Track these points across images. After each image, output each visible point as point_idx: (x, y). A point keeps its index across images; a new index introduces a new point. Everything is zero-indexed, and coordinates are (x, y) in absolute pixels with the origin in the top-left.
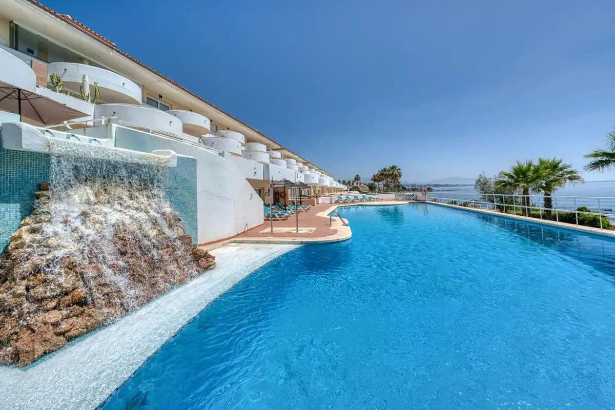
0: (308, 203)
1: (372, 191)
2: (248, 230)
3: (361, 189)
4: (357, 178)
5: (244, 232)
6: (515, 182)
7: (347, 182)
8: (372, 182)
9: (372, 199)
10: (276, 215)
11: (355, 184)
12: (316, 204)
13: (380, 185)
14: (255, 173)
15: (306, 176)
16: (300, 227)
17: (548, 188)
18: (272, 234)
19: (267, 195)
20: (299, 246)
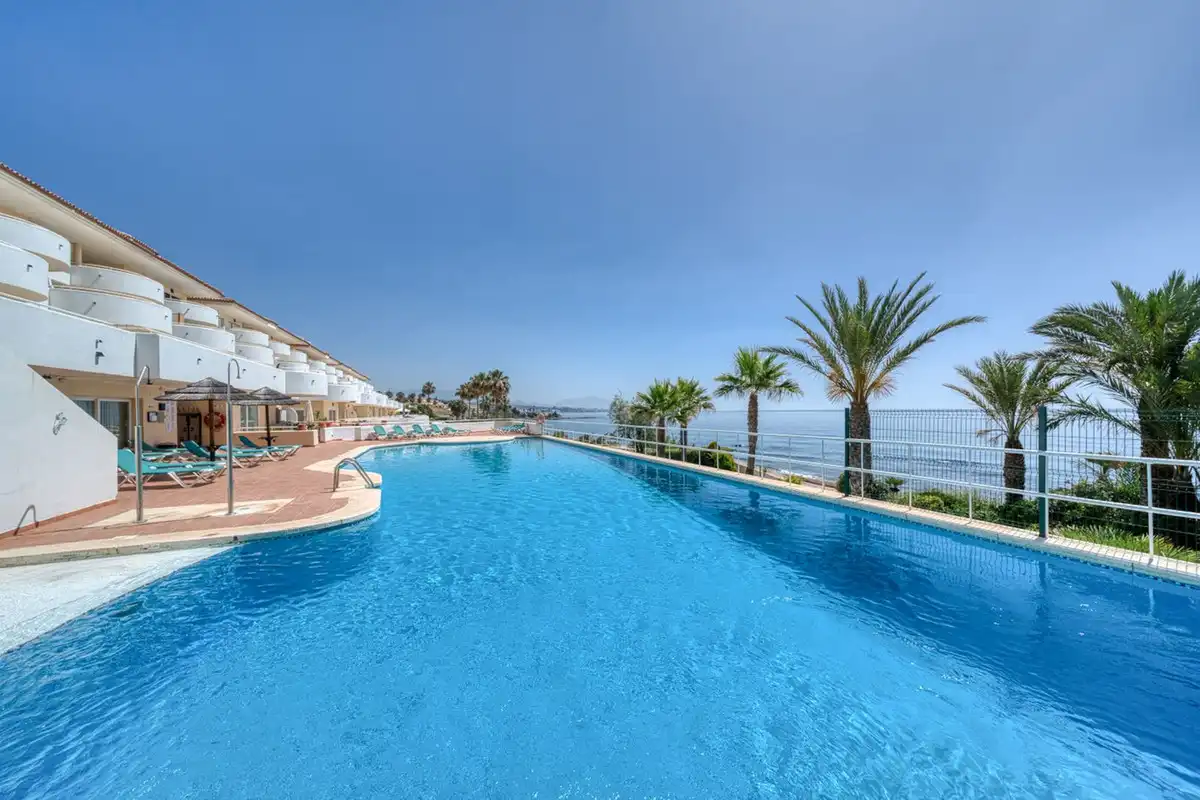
0: (289, 441)
1: (458, 416)
2: (37, 524)
3: (434, 410)
4: (428, 389)
5: (16, 533)
6: (652, 408)
7: (406, 396)
8: (458, 398)
9: (450, 432)
10: (171, 474)
11: (424, 401)
12: (316, 442)
13: (473, 404)
14: (99, 354)
15: (293, 378)
16: (237, 501)
17: (682, 419)
18: (140, 526)
19: (154, 418)
20: (226, 548)
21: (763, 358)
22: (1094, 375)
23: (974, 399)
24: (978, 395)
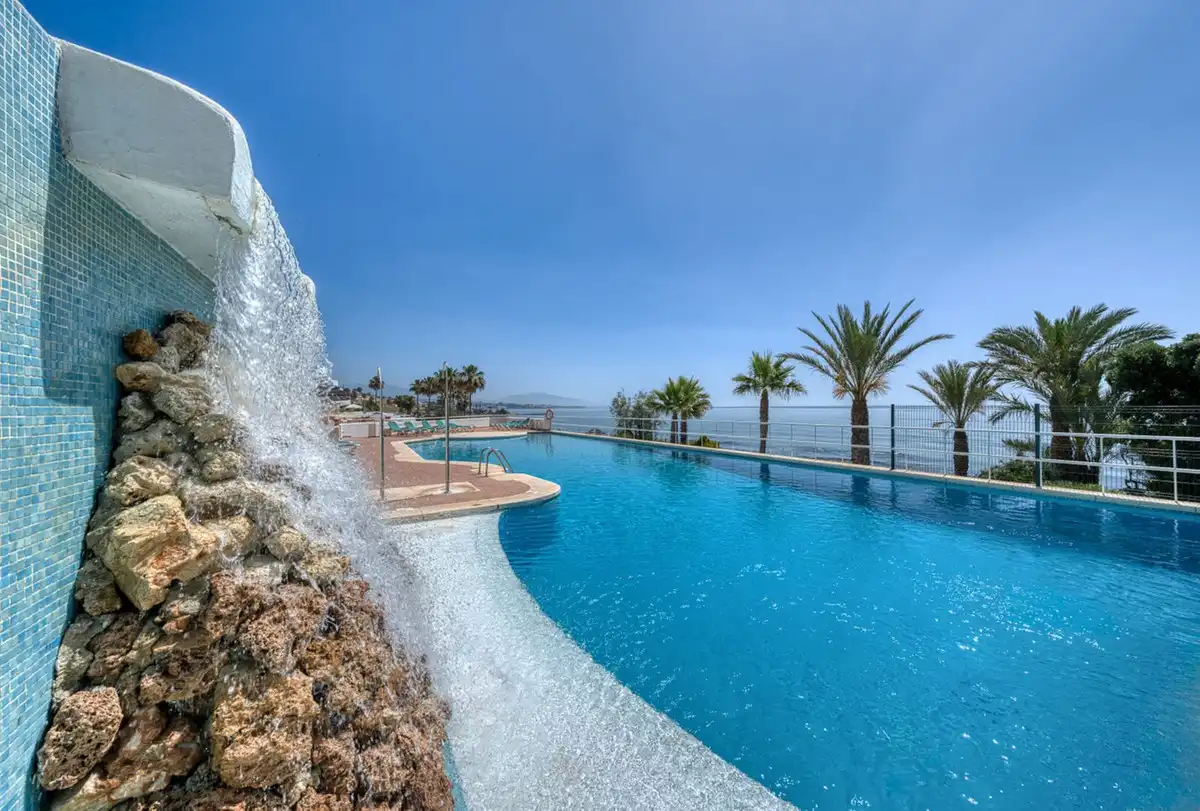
4: (375, 384)
21: (774, 361)
22: (1024, 380)
23: (930, 397)
24: (934, 394)
